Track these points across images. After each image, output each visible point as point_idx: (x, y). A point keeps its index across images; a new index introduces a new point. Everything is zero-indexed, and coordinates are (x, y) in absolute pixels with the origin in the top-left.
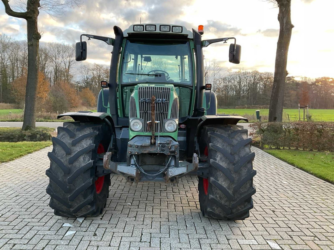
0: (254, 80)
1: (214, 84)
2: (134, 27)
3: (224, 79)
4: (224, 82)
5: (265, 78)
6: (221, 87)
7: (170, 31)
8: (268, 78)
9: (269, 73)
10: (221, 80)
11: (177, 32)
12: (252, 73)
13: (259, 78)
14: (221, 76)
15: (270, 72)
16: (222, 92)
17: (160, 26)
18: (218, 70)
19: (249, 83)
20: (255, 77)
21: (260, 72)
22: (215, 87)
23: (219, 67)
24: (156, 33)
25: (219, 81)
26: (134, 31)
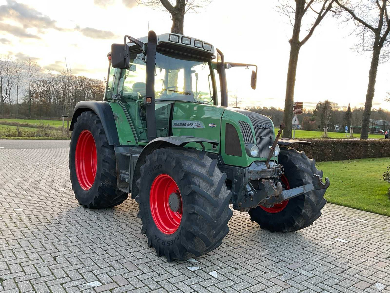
0: (82, 86)
1: (30, 87)
2: (170, 36)
3: (44, 82)
4: (43, 86)
5: (94, 86)
6: (39, 92)
7: (202, 48)
8: (97, 87)
9: (98, 80)
10: (39, 82)
11: (207, 49)
12: (78, 78)
13: (86, 85)
14: (40, 78)
15: (100, 80)
16: (41, 98)
17: (195, 40)
18: (35, 69)
19: (75, 90)
20: (82, 83)
21: (88, 78)
22: (32, 91)
23: (36, 66)
24: (191, 47)
25: (37, 84)
26: (169, 40)
